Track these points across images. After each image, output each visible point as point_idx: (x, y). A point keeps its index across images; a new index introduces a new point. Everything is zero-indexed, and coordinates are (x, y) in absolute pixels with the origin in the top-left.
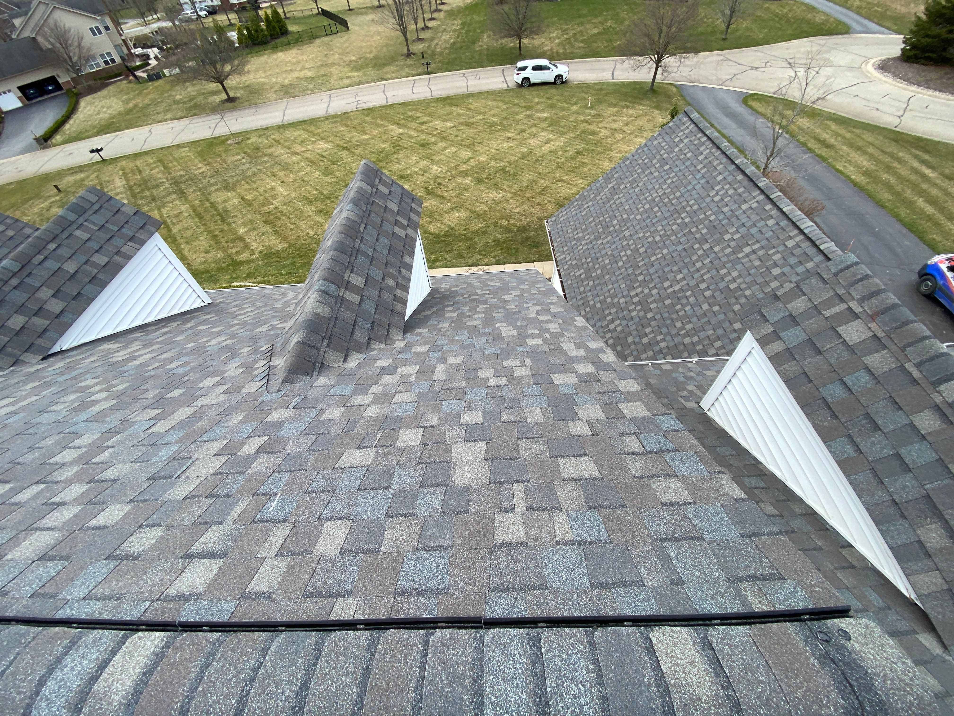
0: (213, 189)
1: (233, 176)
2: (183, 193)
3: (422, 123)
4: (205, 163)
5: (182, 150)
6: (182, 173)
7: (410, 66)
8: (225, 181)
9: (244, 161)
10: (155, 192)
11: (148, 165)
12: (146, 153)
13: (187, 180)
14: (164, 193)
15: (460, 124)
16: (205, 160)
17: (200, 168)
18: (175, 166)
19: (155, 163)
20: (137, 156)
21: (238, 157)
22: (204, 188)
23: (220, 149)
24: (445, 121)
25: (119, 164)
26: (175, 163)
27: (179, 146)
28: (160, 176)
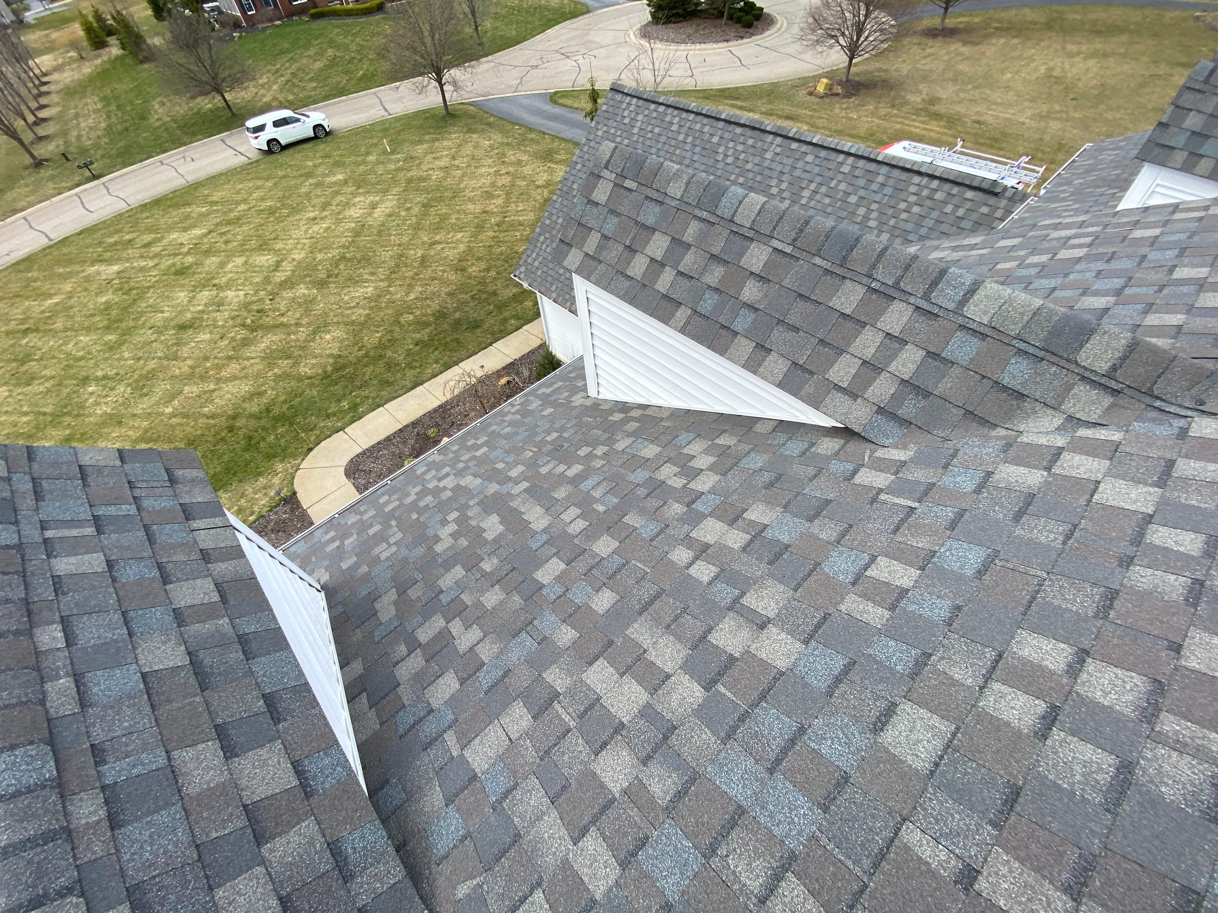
3: (148, 245)
7: (52, 178)
15: (217, 225)
24: (185, 229)
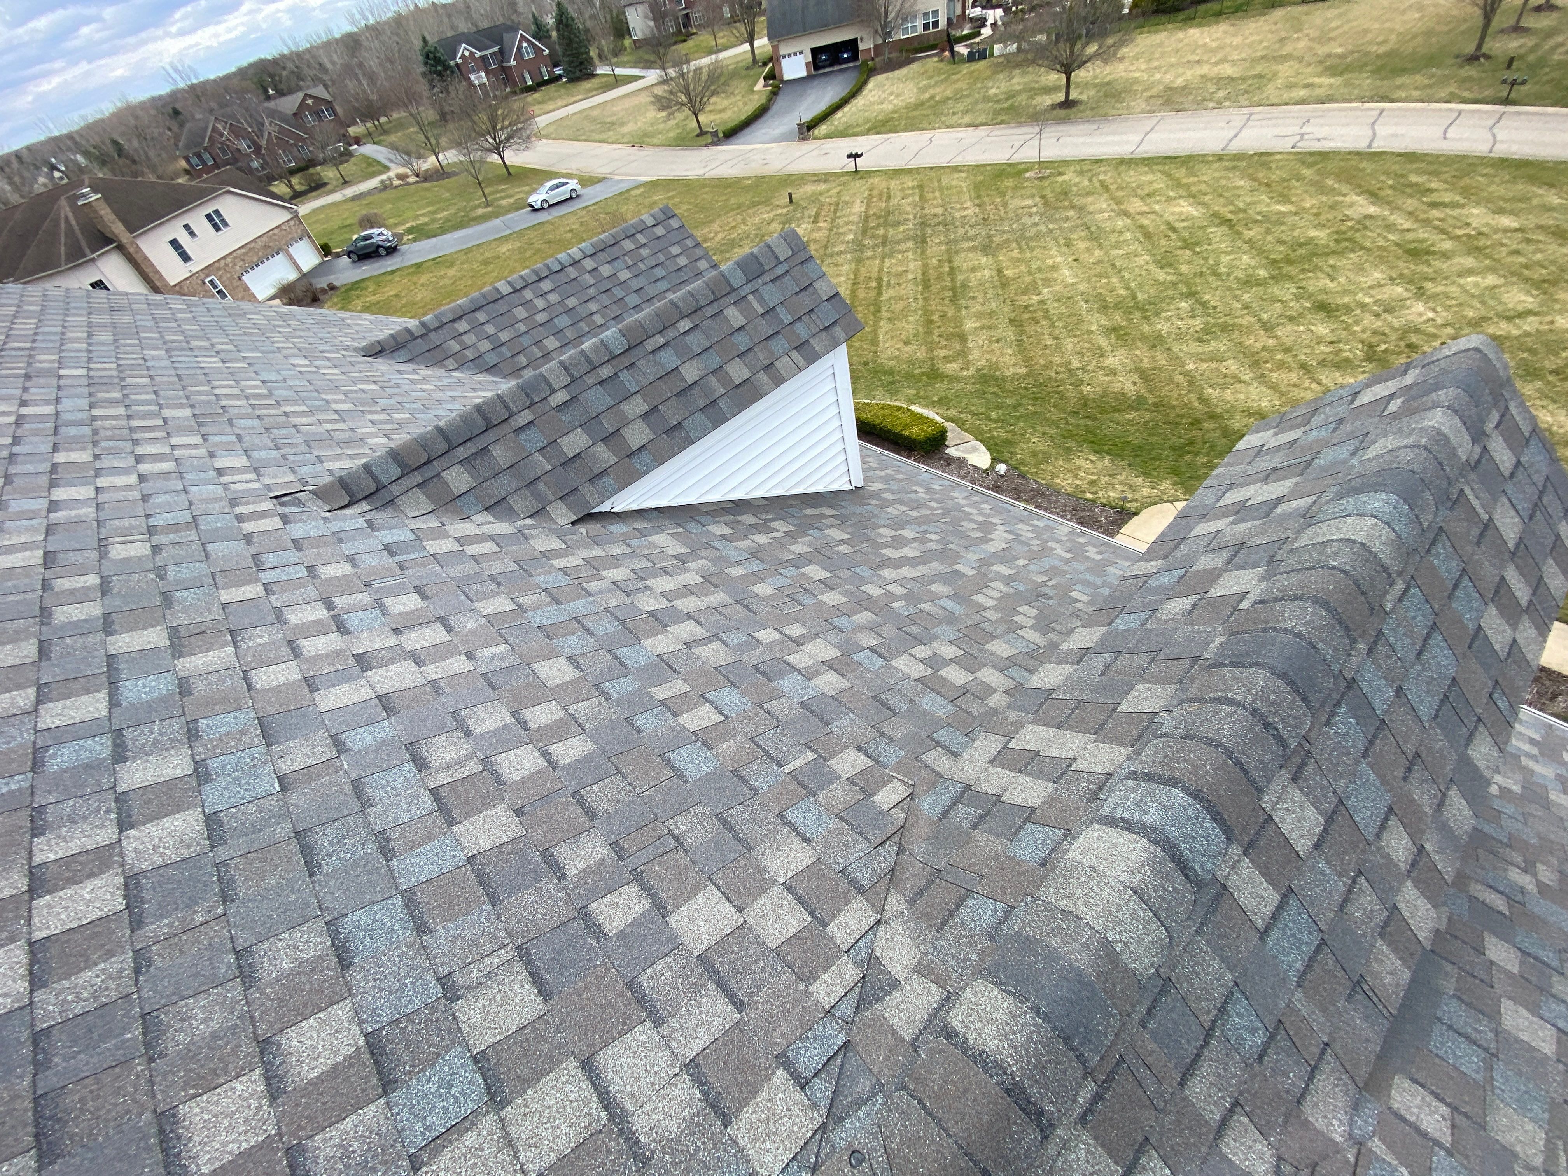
0: (966, 245)
1: (1004, 232)
2: (924, 241)
4: (977, 201)
5: (956, 175)
6: (940, 211)
8: (990, 236)
9: (1034, 210)
10: (891, 232)
11: (903, 189)
12: (909, 171)
13: (939, 224)
14: (900, 236)
16: (979, 197)
17: (965, 209)
18: (935, 198)
19: (913, 188)
20: (897, 173)
21: (1030, 202)
22: (956, 241)
23: (1010, 183)
25: (871, 181)
26: (937, 194)
27: (956, 169)
28: (909, 209)
